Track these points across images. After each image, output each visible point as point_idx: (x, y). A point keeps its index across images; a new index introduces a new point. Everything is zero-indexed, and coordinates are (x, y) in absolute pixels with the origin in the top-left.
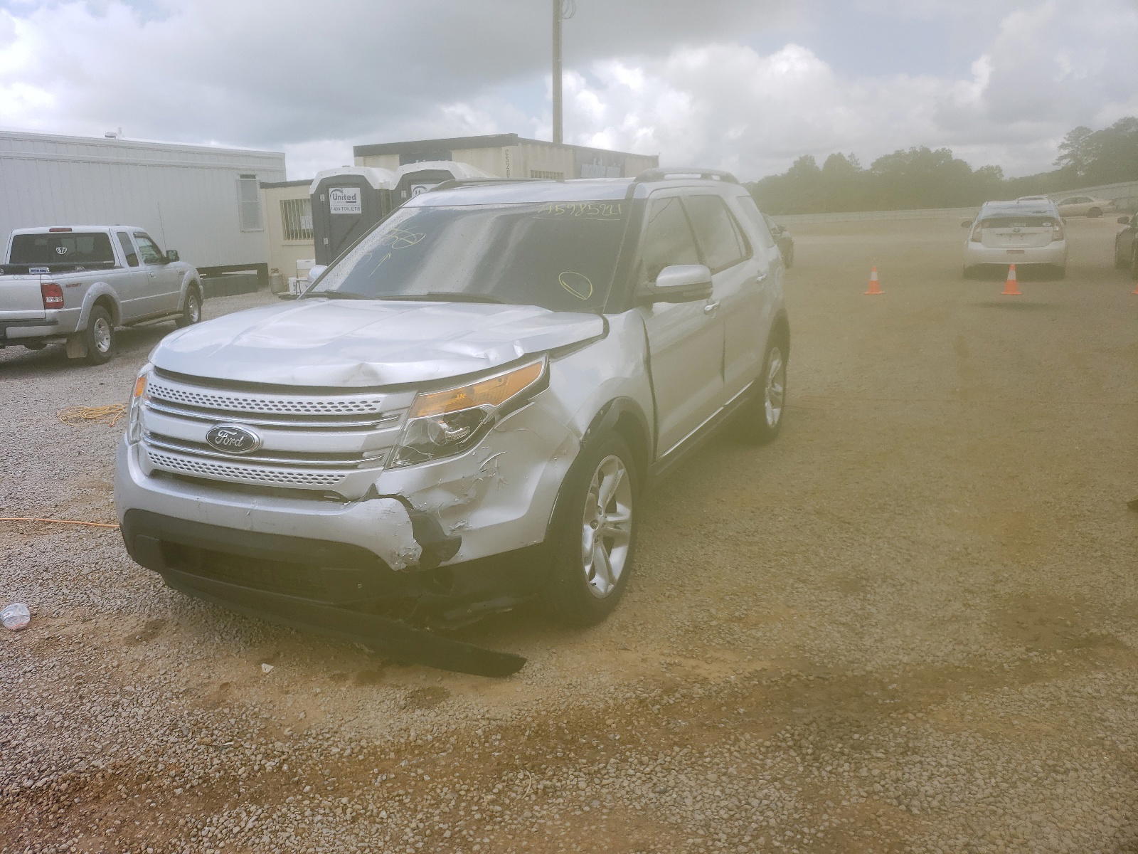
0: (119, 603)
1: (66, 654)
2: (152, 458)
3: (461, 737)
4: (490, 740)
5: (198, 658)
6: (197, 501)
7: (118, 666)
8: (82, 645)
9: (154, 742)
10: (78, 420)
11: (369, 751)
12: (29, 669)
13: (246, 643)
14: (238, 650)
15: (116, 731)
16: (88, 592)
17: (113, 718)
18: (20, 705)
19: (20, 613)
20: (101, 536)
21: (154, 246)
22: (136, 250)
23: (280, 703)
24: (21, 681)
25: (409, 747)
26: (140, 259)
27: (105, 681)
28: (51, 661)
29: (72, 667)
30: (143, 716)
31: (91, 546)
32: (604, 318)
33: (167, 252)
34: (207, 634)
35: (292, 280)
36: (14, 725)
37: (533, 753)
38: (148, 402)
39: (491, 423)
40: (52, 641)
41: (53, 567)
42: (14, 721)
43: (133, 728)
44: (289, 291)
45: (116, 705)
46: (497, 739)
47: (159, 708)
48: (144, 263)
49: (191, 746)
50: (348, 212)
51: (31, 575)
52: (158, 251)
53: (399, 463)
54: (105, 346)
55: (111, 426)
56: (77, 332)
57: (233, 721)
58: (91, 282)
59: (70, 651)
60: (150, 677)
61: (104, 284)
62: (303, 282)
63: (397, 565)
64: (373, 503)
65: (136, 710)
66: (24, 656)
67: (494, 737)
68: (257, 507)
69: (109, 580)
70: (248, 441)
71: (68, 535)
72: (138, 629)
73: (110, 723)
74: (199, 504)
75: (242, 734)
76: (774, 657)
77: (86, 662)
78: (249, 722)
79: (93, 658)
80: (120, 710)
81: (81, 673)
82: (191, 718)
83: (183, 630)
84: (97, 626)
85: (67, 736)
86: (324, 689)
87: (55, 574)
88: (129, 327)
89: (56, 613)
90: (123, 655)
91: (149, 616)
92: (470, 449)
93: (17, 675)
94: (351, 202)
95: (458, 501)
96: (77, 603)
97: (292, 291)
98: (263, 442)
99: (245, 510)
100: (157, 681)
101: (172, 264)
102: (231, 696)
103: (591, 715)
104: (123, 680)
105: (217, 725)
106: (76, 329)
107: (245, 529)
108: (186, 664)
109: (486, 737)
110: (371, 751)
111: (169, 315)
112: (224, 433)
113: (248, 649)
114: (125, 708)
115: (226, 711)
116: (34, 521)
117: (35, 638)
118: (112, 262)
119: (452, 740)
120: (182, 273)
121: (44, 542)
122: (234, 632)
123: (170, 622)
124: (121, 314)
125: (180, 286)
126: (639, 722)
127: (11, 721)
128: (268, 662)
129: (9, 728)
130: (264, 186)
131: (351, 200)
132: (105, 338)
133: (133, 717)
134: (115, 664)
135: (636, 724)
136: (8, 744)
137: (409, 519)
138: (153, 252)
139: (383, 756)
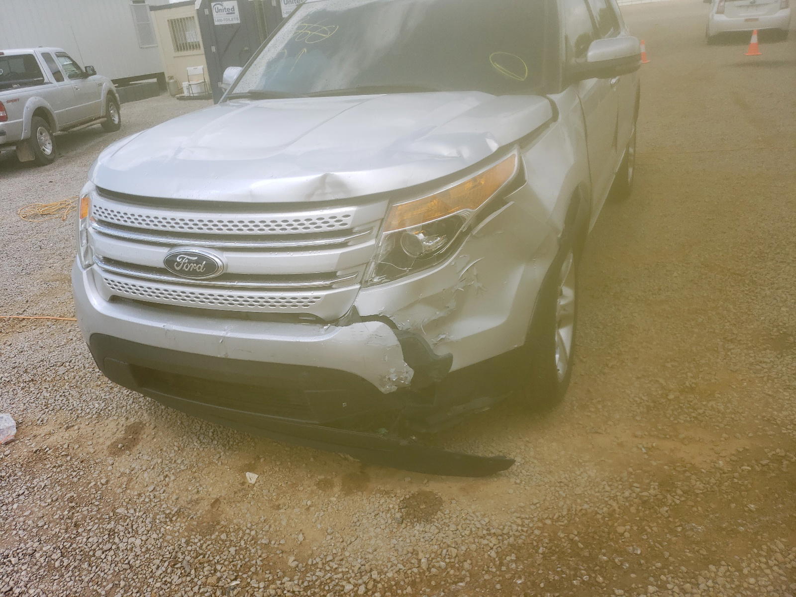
0: (97, 405)
1: (55, 470)
2: (109, 284)
3: (474, 562)
4: (505, 561)
5: (182, 467)
6: (164, 329)
7: (107, 482)
8: (69, 458)
9: (158, 585)
10: (35, 216)
11: (383, 585)
12: (21, 492)
13: (224, 446)
14: (218, 456)
15: (116, 569)
16: (67, 394)
17: (112, 553)
18: (17, 538)
19: (7, 425)
20: (70, 331)
21: (74, 64)
22: (61, 68)
23: (275, 521)
24: (15, 506)
25: (425, 578)
26: (65, 75)
27: (97, 503)
28: (41, 479)
29: (62, 485)
30: (141, 547)
31: (63, 343)
32: (548, 98)
33: (86, 68)
34: (185, 437)
35: (185, 84)
36: (14, 566)
37: (557, 578)
38: (95, 225)
39: (470, 229)
40: (39, 455)
41: (32, 367)
42: (14, 560)
43: (133, 564)
44: (184, 93)
45: (112, 533)
46: (512, 561)
47: (155, 536)
48: (68, 78)
49: (197, 587)
50: (229, 23)
51: (13, 377)
52: (78, 67)
53: (376, 280)
54: (48, 150)
55: (64, 220)
56: (23, 140)
57: (232, 550)
58: (27, 98)
59: (59, 466)
60: (139, 495)
61: (38, 98)
62: (194, 86)
63: (386, 389)
64: (358, 326)
65: (133, 539)
66: (15, 475)
67: (508, 558)
68: (229, 335)
69: (84, 379)
70: (211, 266)
71: (41, 331)
72: (120, 435)
73: (109, 558)
74: (167, 332)
75: (246, 567)
76: (750, 435)
77: (75, 480)
78: (250, 550)
79: (81, 473)
80: (117, 540)
81: (72, 494)
82: (189, 548)
83: (161, 434)
84: (80, 433)
85: (68, 579)
86: (313, 501)
87: (35, 375)
88: (65, 132)
89: (40, 420)
90: (110, 468)
91: (127, 419)
92: (449, 257)
93: (10, 499)
94: (231, 13)
95: (439, 314)
96: (58, 407)
97: (186, 94)
98: (227, 265)
99: (218, 338)
100: (147, 500)
101: (90, 78)
102: (224, 515)
103: (598, 520)
104: (115, 501)
105: (218, 557)
106: (22, 138)
107: (219, 356)
108: (173, 478)
109: (500, 559)
110: (386, 585)
111: (95, 120)
112: (183, 258)
113: (228, 454)
114: (121, 538)
115: (223, 536)
116: (10, 318)
117: (23, 450)
118: (41, 78)
119: (467, 565)
120: (101, 85)
121: (21, 340)
122: (211, 434)
123: (147, 425)
124: (57, 123)
125: (100, 95)
126: (651, 527)
127: (10, 561)
128: (251, 469)
129: (10, 569)
130: (153, 8)
131: (230, 12)
132: (47, 143)
133: (131, 549)
134: (103, 481)
135: (649, 530)
136: (11, 592)
137: (398, 343)
138: (75, 69)
139: (399, 591)
